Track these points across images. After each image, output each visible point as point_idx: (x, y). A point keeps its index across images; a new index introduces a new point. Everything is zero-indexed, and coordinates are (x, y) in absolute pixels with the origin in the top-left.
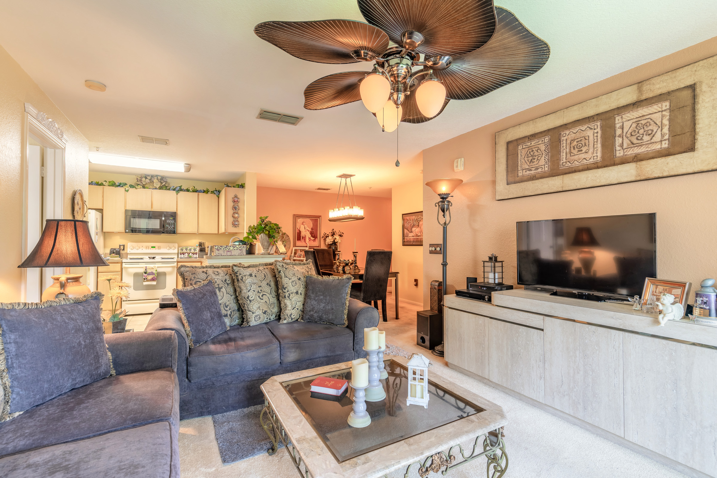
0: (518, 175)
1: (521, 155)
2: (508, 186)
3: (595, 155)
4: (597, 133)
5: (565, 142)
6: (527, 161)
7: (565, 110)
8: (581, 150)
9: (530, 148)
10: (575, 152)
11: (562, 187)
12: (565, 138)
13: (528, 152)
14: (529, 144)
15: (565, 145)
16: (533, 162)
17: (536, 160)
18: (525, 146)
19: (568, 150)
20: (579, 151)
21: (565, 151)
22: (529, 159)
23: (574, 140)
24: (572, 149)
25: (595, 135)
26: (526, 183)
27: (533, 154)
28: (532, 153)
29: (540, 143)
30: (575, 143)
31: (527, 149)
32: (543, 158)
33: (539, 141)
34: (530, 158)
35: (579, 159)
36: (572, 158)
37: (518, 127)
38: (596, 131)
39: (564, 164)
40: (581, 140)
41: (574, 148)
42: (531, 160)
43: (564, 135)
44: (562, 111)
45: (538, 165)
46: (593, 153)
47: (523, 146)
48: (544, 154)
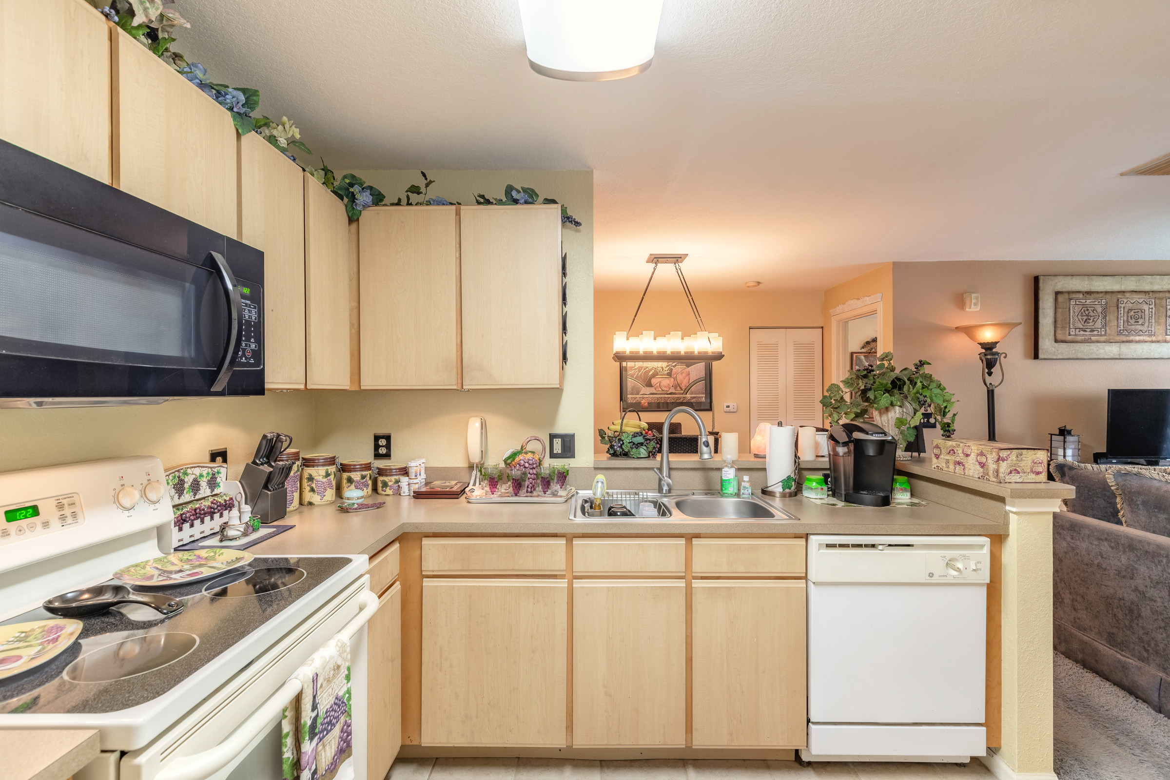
0: (1069, 333)
1: (1073, 311)
2: (1057, 345)
3: (1150, 329)
4: (1152, 308)
5: (1122, 309)
6: (1081, 320)
7: (1123, 277)
8: (1138, 322)
9: (1084, 306)
10: (1132, 321)
11: (1119, 355)
12: (1123, 305)
13: (1083, 310)
14: (1084, 301)
15: (1122, 312)
16: (1088, 323)
17: (1091, 321)
18: (1079, 302)
19: (1125, 319)
20: (1136, 322)
21: (1122, 318)
22: (1083, 317)
23: (1131, 310)
24: (1129, 318)
25: (1150, 310)
26: (1079, 344)
27: (1089, 313)
28: (1087, 312)
29: (1096, 303)
30: (1132, 313)
31: (1081, 307)
32: (1099, 321)
33: (1095, 302)
34: (1085, 318)
35: (1136, 330)
36: (1130, 327)
37: (1070, 278)
38: (1151, 307)
39: (1121, 331)
40: (1138, 312)
41: (1131, 318)
42: (1086, 319)
43: (1122, 302)
44: (1121, 277)
45: (1093, 327)
46: (1148, 327)
47: (1076, 302)
48: (1101, 316)
